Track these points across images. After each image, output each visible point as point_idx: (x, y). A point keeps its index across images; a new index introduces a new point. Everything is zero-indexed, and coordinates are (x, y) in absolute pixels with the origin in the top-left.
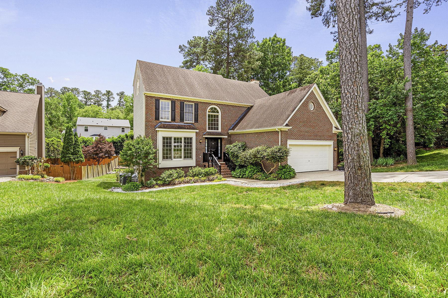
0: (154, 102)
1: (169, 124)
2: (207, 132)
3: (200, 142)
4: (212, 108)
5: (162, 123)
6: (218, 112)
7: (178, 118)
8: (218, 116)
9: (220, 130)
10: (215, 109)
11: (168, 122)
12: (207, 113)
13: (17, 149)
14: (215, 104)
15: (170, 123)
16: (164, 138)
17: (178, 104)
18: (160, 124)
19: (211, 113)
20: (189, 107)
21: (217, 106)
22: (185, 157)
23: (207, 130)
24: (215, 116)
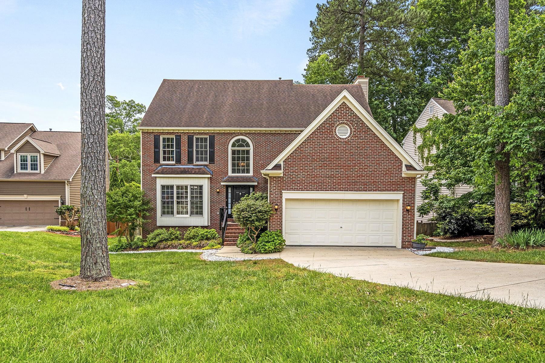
0: (153, 139)
1: (172, 168)
2: (229, 177)
3: (218, 192)
4: (238, 141)
5: (163, 166)
6: (248, 145)
7: (184, 158)
8: (248, 152)
9: (251, 174)
10: (244, 141)
11: (171, 165)
12: (230, 148)
13: (58, 198)
14: (241, 134)
15: (173, 165)
16: (163, 187)
17: (184, 140)
18: (160, 167)
19: (236, 148)
20: (202, 142)
21: (245, 136)
22: (192, 213)
23: (230, 174)
24: (243, 151)
